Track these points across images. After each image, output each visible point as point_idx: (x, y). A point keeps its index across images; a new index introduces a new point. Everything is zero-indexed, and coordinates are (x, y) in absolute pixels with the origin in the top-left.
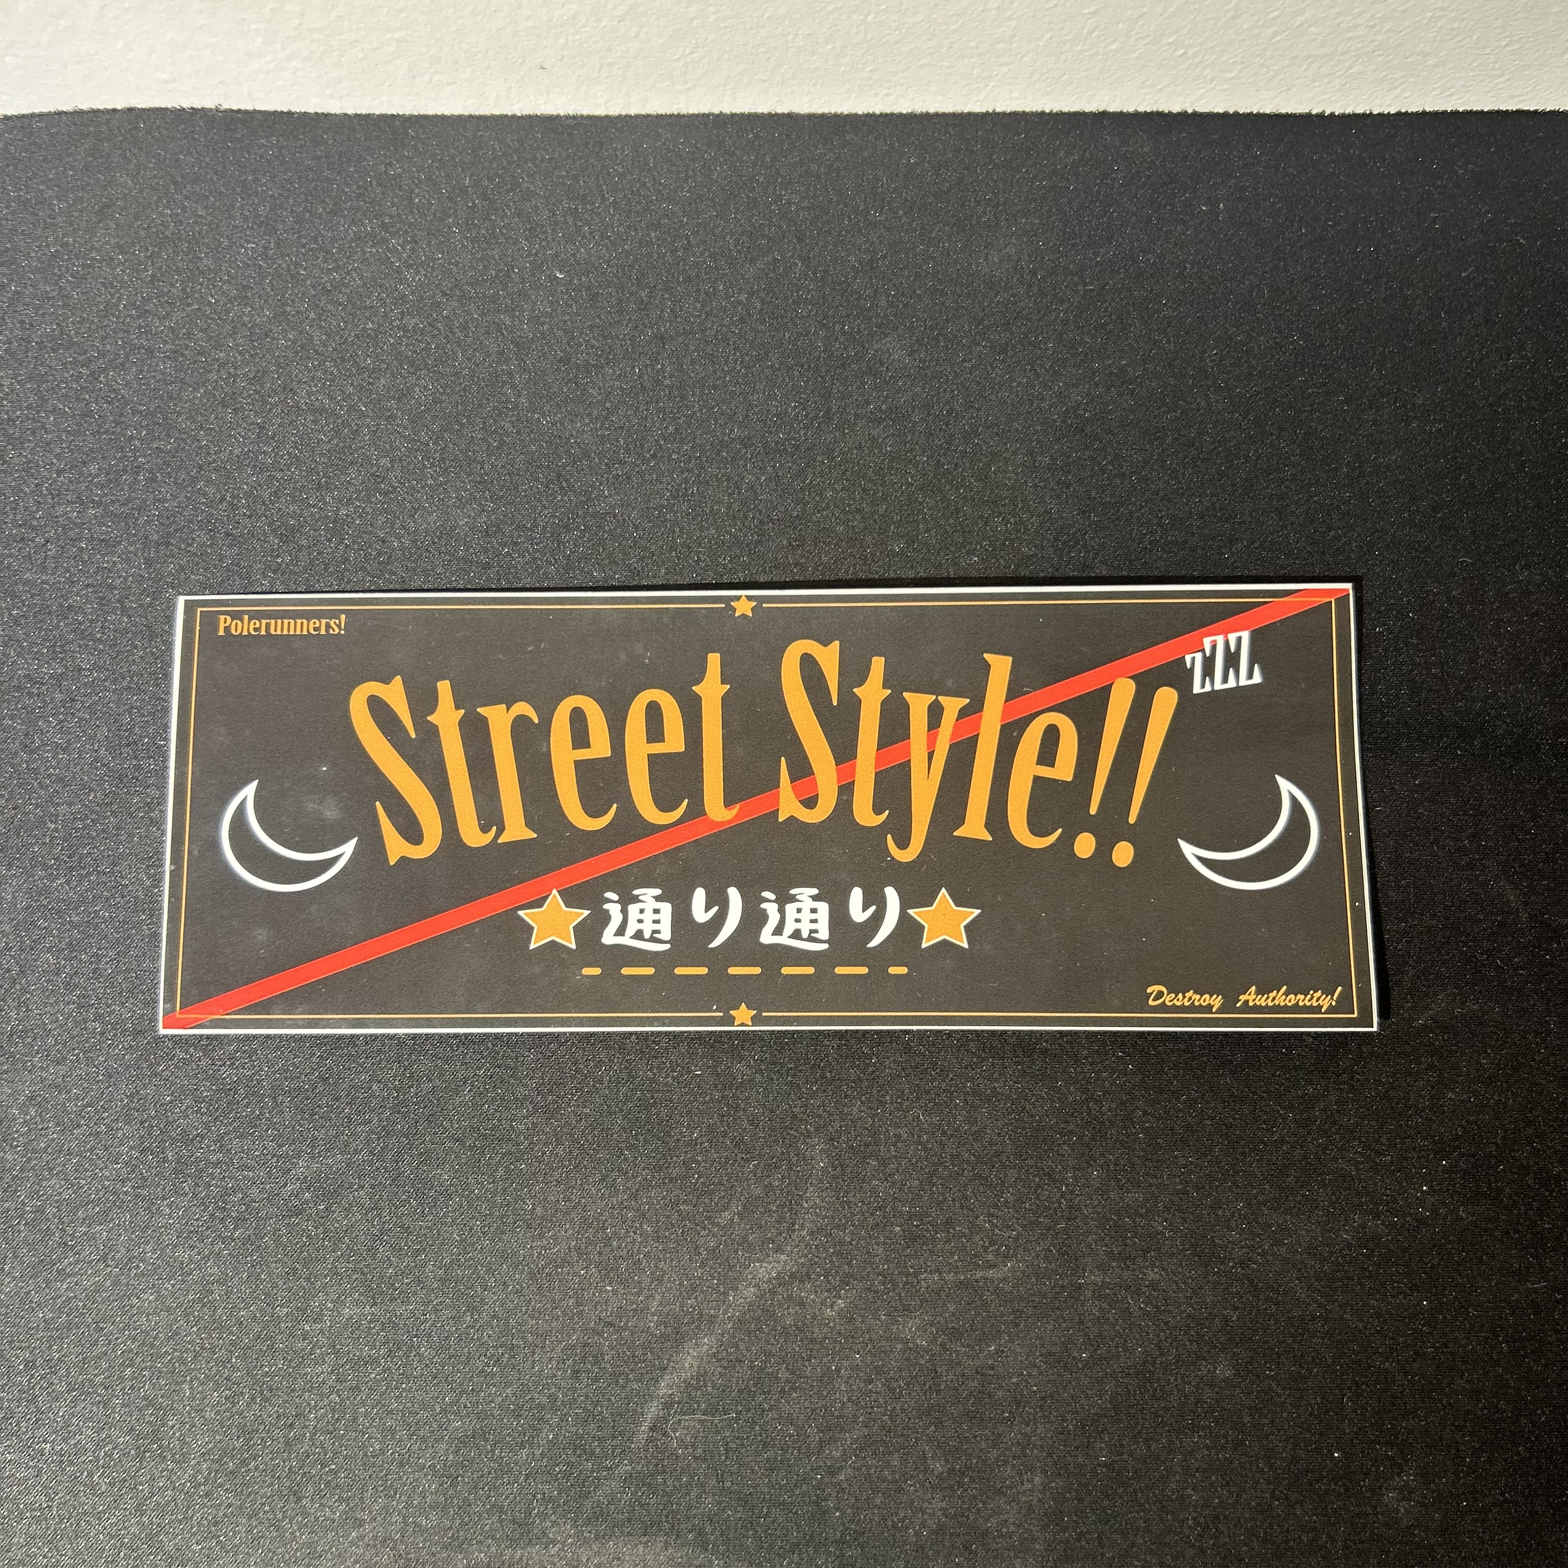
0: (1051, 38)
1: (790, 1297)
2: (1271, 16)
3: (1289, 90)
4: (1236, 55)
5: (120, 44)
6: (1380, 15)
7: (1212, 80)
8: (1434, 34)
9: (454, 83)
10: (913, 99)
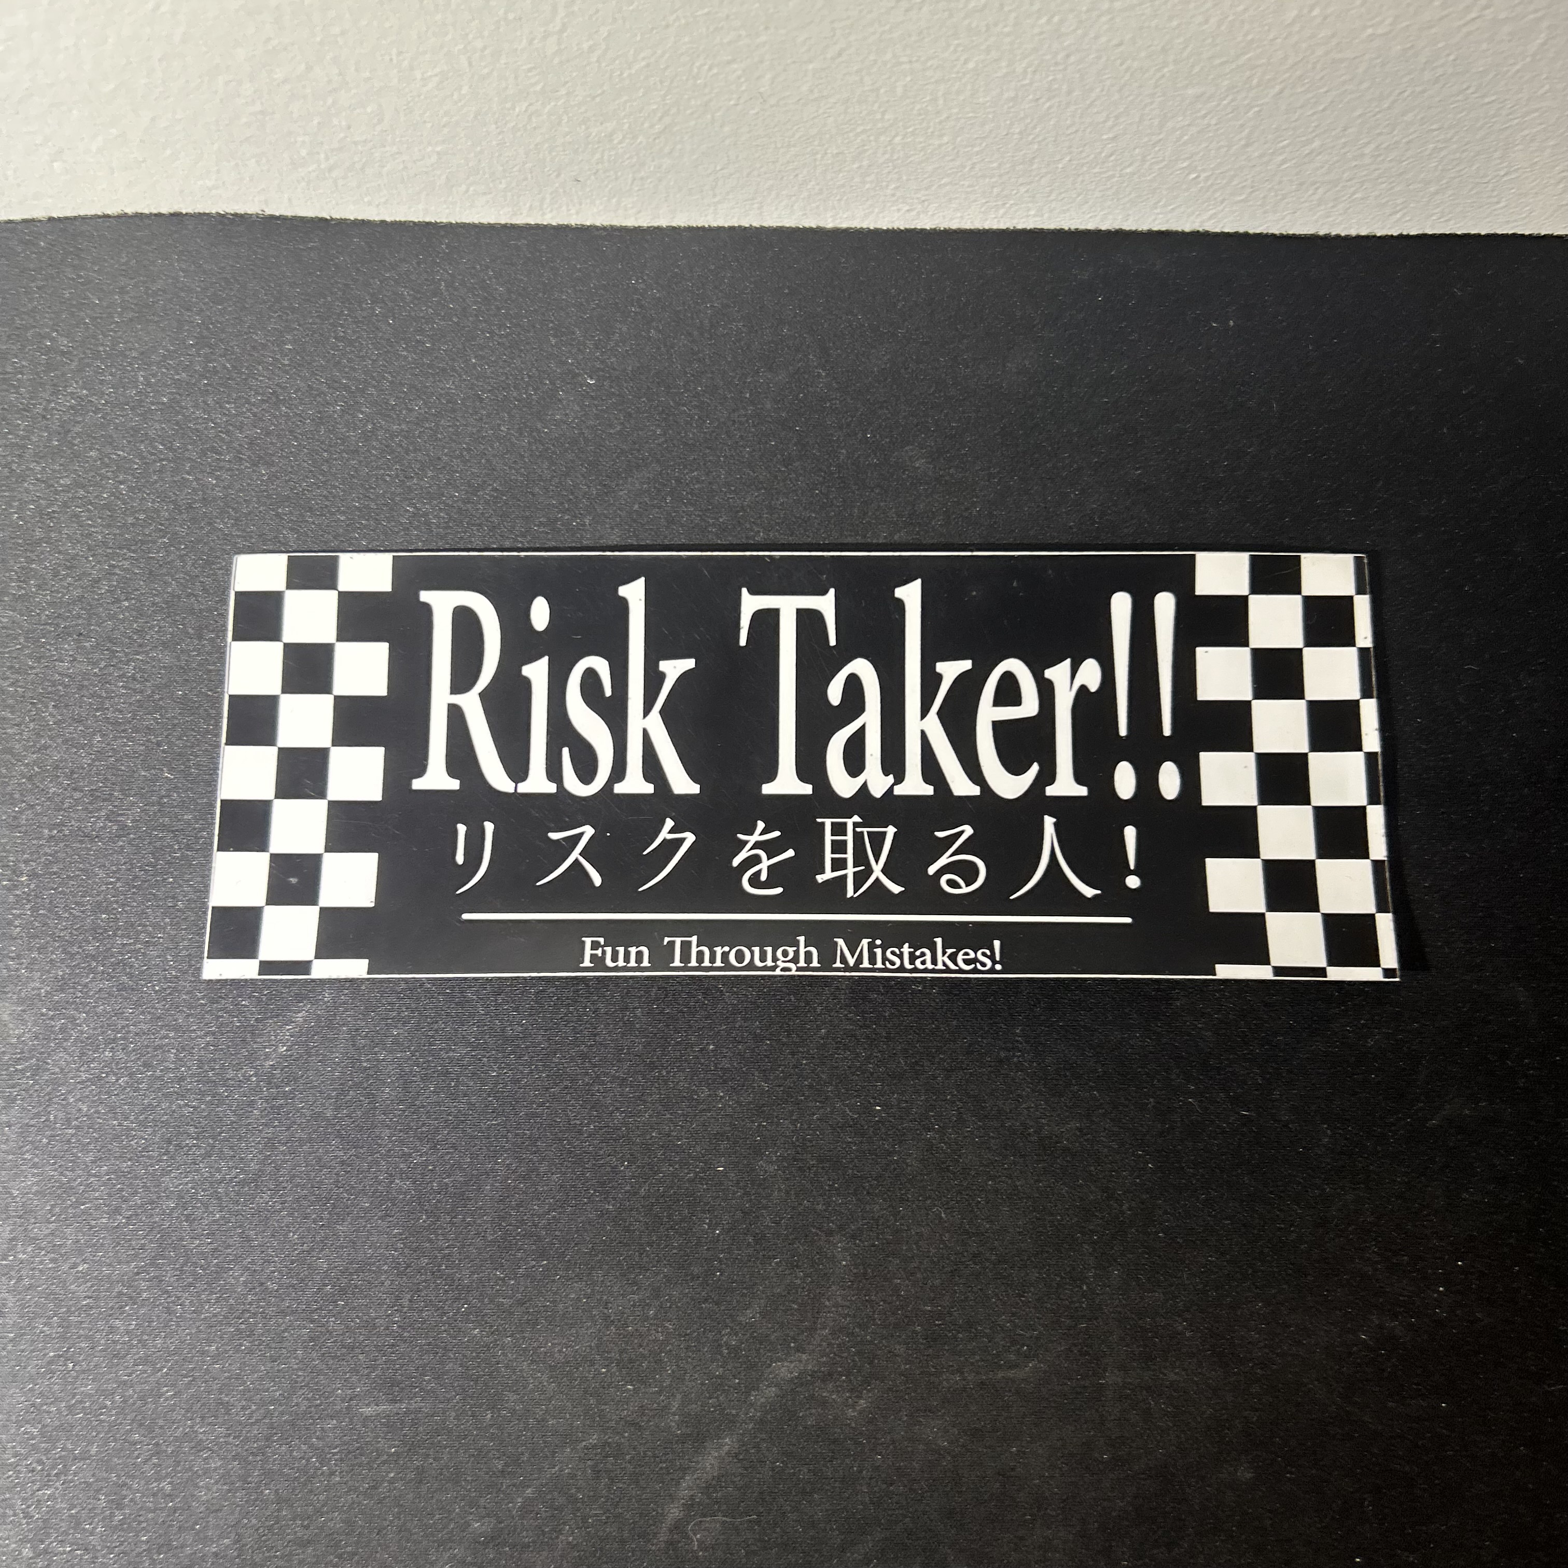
0: (1070, 161)
1: (812, 1397)
2: (1281, 145)
3: (1295, 212)
4: (1245, 181)
5: (168, 152)
6: (1384, 146)
7: (1224, 200)
8: (1434, 164)
9: (490, 193)
10: (933, 215)
